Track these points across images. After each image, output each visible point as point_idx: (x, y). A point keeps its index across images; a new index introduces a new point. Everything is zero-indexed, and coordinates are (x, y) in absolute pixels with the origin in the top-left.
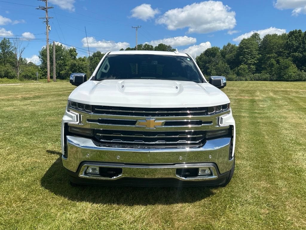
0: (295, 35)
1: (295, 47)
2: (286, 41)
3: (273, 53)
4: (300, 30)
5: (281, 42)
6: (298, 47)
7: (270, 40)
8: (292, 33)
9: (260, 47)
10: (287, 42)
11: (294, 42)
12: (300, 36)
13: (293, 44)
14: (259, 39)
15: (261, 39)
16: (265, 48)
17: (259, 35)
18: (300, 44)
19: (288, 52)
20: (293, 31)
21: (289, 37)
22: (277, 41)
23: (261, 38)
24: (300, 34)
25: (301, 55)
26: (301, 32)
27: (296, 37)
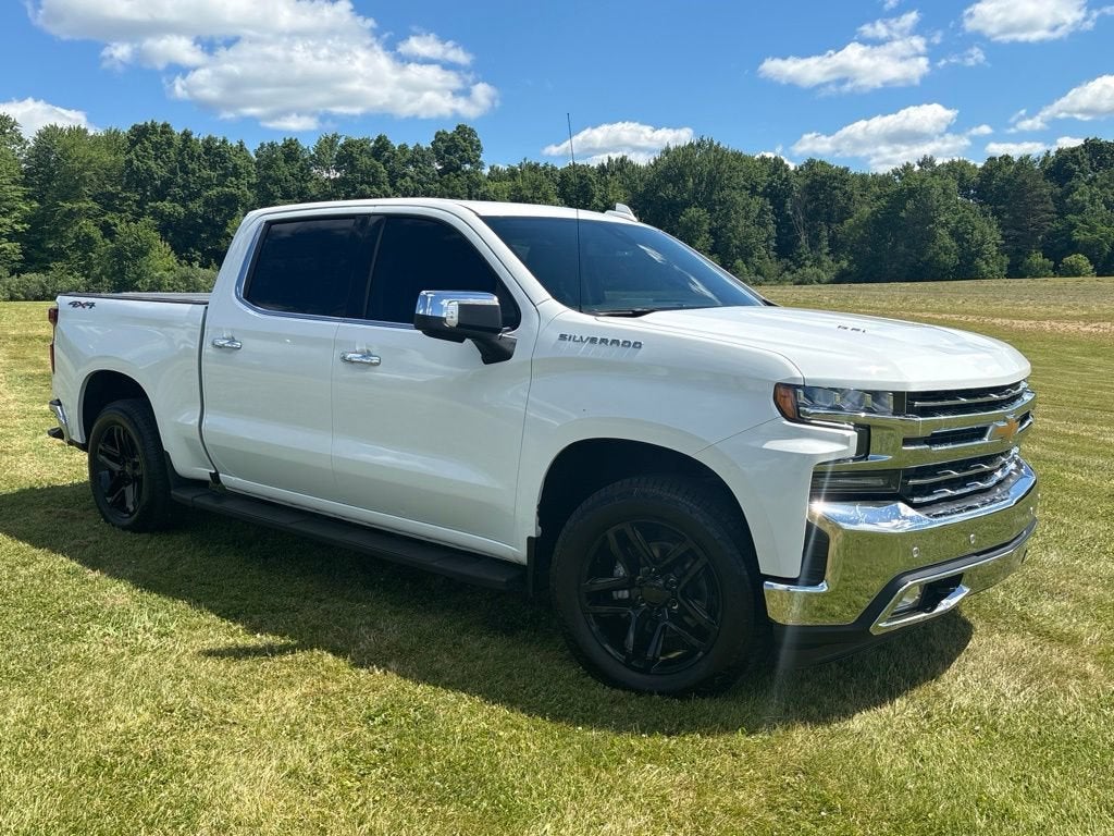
0: (154, 138)
1: (158, 182)
2: (122, 158)
3: (83, 196)
4: (165, 126)
5: (108, 159)
6: (167, 183)
7: (66, 150)
8: (140, 133)
9: (28, 173)
10: (130, 162)
11: (152, 163)
12: (170, 144)
13: (148, 170)
14: (21, 140)
15: (27, 142)
16: (50, 178)
17: (15, 123)
18: (173, 172)
19: (138, 197)
20: (143, 123)
21: (133, 144)
22: (94, 154)
23: (25, 136)
24: (168, 139)
25: (182, 210)
26: (172, 133)
27: (156, 146)
